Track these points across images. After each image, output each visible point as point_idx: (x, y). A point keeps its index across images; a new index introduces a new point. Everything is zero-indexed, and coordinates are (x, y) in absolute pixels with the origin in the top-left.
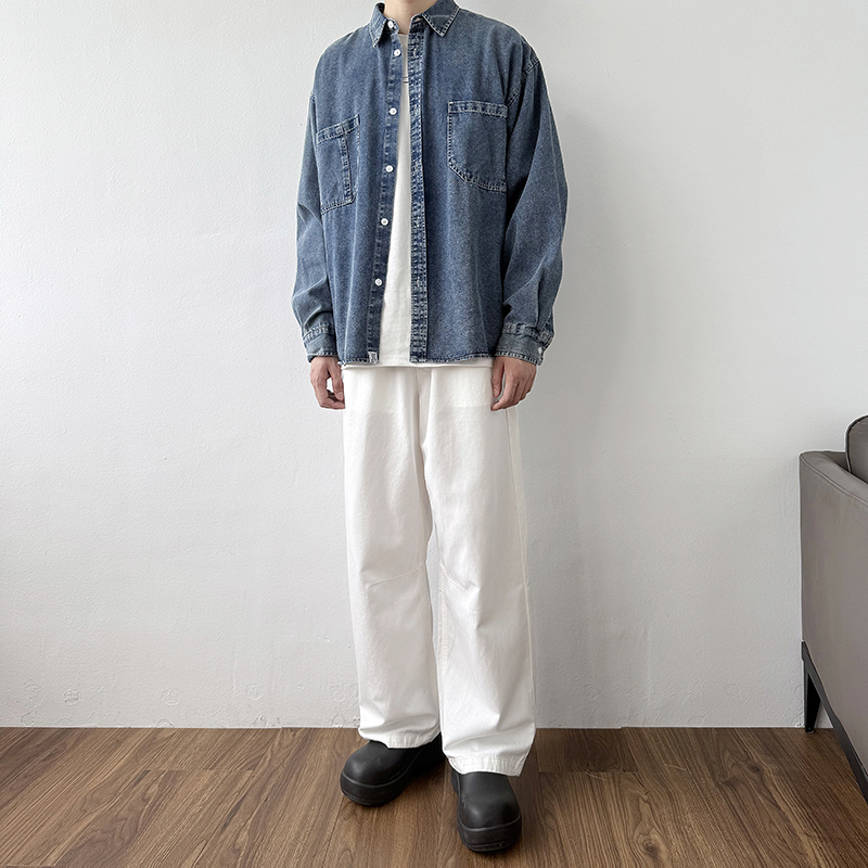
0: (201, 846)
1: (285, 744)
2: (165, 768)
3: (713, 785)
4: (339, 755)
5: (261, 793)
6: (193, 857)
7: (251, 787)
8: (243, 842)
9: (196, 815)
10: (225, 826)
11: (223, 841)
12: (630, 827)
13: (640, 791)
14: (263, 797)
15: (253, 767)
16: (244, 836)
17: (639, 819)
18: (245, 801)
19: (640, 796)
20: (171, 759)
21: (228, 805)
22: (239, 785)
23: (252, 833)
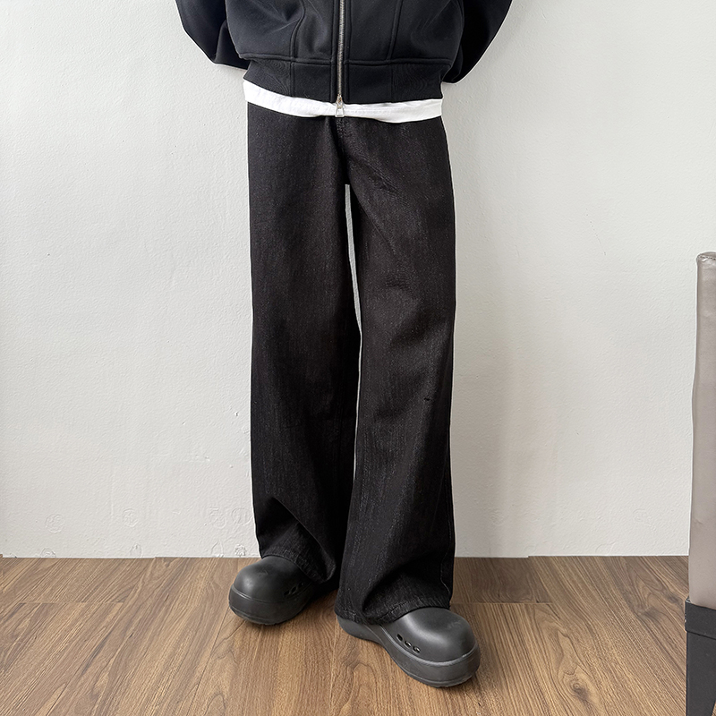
0: (59, 691)
1: (156, 575)
2: (40, 601)
3: (633, 617)
4: (217, 586)
5: (127, 628)
6: (50, 704)
7: (119, 622)
8: (102, 686)
9: (61, 653)
10: (88, 666)
11: (82, 684)
12: (553, 665)
13: (557, 624)
14: (129, 633)
15: (123, 600)
16: (105, 677)
17: (561, 655)
18: (111, 637)
19: (557, 629)
20: (48, 590)
21: (94, 642)
22: (107, 619)
23: (113, 674)
